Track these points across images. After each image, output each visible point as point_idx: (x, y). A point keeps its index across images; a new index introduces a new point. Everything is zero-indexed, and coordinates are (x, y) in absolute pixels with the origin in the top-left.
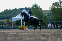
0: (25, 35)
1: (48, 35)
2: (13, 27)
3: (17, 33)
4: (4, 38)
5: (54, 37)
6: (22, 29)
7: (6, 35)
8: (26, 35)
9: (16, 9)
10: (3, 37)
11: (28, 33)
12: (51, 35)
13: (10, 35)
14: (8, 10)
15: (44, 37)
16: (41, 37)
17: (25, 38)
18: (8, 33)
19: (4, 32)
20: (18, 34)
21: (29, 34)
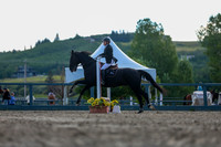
0: (111, 133)
1: (191, 132)
2: (66, 101)
3: (81, 124)
4: (37, 141)
5: (214, 140)
6: (101, 108)
7: (43, 130)
8: (113, 131)
9: (78, 37)
10: (32, 139)
11: (121, 124)
12: (205, 133)
13: (59, 130)
14: (52, 41)
15: (177, 139)
16: (166, 137)
17: (112, 141)
18: (50, 124)
19: (37, 119)
20: (87, 127)
21: (126, 127)
